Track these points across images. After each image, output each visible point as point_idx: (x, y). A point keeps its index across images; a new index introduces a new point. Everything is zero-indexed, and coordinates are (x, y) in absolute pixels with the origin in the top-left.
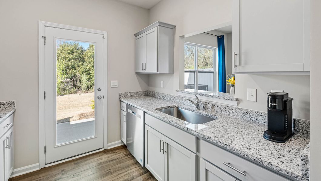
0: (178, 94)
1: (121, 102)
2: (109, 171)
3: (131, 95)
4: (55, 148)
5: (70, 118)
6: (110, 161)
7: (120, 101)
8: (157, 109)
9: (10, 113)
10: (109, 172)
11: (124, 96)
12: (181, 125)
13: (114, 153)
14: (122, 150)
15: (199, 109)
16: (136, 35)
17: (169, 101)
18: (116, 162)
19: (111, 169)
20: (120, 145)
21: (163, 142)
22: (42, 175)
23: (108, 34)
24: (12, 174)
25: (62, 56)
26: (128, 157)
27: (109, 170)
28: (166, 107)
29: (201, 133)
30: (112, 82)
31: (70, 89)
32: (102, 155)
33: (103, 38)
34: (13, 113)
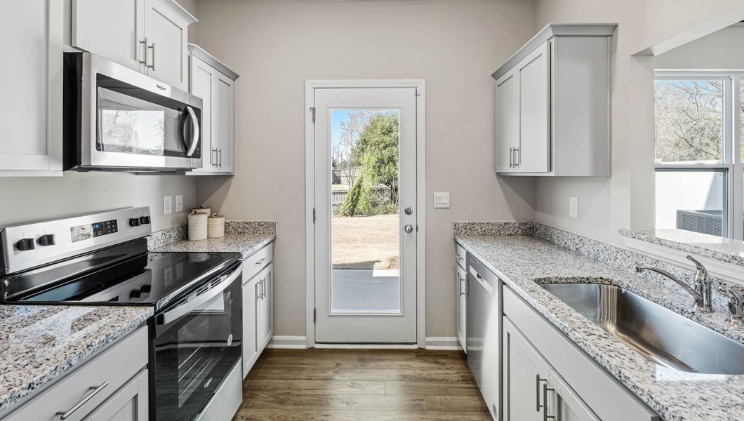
0: (628, 245)
1: (458, 246)
2: (418, 402)
3: (483, 229)
4: (330, 316)
5: (374, 262)
6: (424, 379)
7: (456, 242)
8: (538, 281)
9: (266, 242)
10: (418, 405)
11: (464, 231)
12: (597, 351)
13: (439, 363)
14: (456, 362)
15: (712, 311)
16: (496, 75)
17: (596, 259)
18: (438, 387)
19: (423, 400)
20: (455, 348)
21: (545, 386)
22: (307, 361)
23: (426, 84)
24: (271, 342)
25: (373, 140)
26: (468, 386)
27: (420, 400)
28: (574, 278)
29: (671, 409)
30: (436, 194)
31: (385, 203)
32: (411, 359)
33: (416, 95)
34: (273, 241)
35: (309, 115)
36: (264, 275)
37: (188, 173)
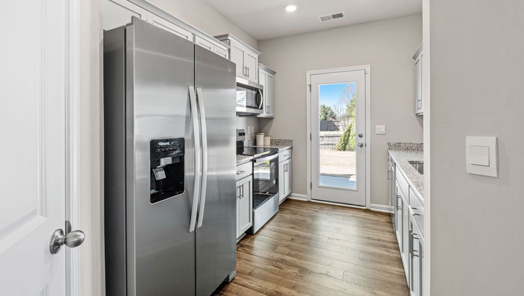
3: (407, 146)
4: (318, 187)
9: (288, 148)
11: (394, 147)
14: (386, 216)
16: (414, 58)
23: (371, 67)
26: (388, 224)
30: (377, 127)
33: (365, 74)
34: (291, 148)
35: (308, 88)
36: (288, 162)
37: (258, 116)
